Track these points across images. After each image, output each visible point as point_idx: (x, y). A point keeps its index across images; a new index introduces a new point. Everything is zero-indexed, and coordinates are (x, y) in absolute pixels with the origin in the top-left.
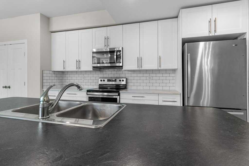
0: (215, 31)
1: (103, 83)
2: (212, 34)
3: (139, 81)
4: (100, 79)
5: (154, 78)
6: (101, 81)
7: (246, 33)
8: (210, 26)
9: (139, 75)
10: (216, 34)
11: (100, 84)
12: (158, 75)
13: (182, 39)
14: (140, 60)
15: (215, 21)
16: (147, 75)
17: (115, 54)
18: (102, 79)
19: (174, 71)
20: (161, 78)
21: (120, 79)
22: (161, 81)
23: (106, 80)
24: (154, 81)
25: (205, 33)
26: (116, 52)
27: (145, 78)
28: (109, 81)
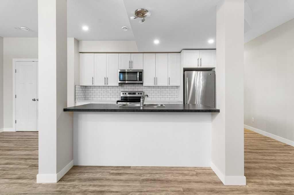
0: (201, 65)
1: (124, 95)
2: (199, 67)
3: (153, 94)
4: (122, 93)
5: (164, 92)
6: (123, 94)
7: (215, 68)
8: (198, 62)
9: (153, 90)
10: (201, 67)
11: (121, 97)
12: (167, 90)
13: (183, 68)
14: (155, 79)
15: (201, 59)
16: (159, 90)
17: (138, 74)
18: (124, 93)
19: (177, 87)
20: (169, 92)
21: (139, 93)
22: (169, 94)
23: (127, 93)
24: (164, 94)
25: (195, 66)
26: (138, 73)
27: (157, 92)
28: (129, 94)
